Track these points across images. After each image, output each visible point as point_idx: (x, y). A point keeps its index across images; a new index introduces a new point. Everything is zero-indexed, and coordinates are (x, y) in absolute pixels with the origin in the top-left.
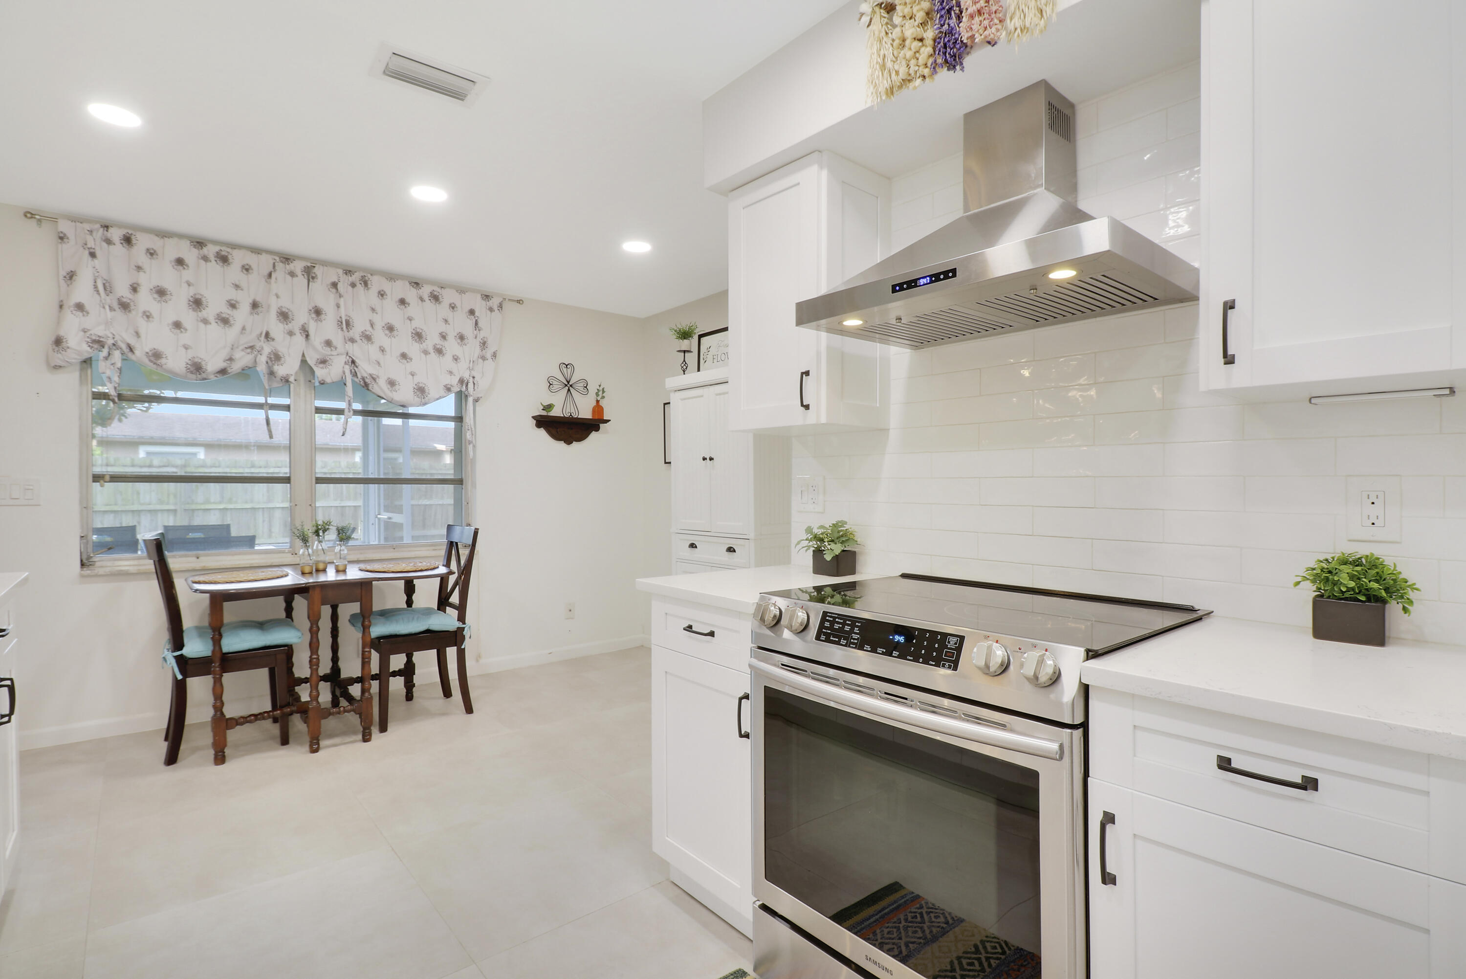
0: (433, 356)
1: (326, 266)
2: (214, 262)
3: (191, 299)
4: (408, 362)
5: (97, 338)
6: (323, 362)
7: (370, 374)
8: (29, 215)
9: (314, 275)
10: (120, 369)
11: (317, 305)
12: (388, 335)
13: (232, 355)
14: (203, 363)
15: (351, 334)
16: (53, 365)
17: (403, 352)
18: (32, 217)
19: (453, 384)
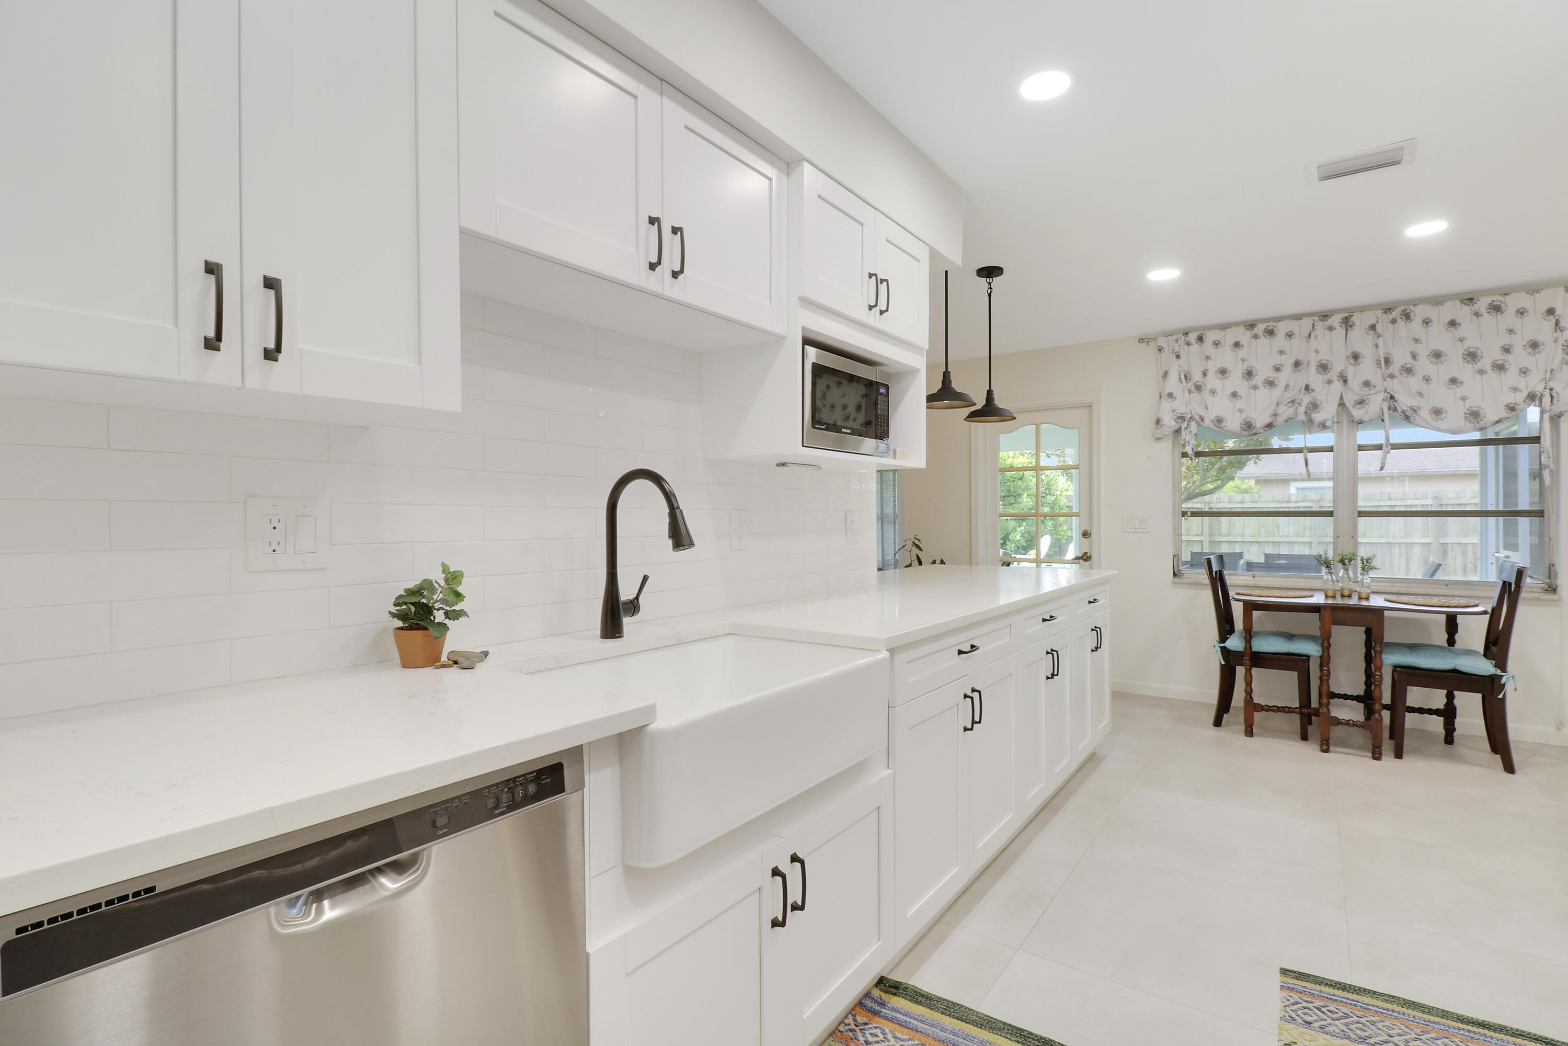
0: (1492, 374)
1: (1365, 311)
2: (1262, 337)
3: (1245, 372)
4: (1458, 386)
5: (1181, 415)
6: (1361, 402)
7: (1410, 407)
8: (1141, 341)
9: (1352, 324)
10: (1196, 435)
11: (1355, 351)
12: (1435, 362)
13: (1277, 411)
14: (1253, 421)
15: (1391, 370)
16: (1156, 437)
17: (1453, 377)
18: (1143, 342)
19: (1517, 402)
